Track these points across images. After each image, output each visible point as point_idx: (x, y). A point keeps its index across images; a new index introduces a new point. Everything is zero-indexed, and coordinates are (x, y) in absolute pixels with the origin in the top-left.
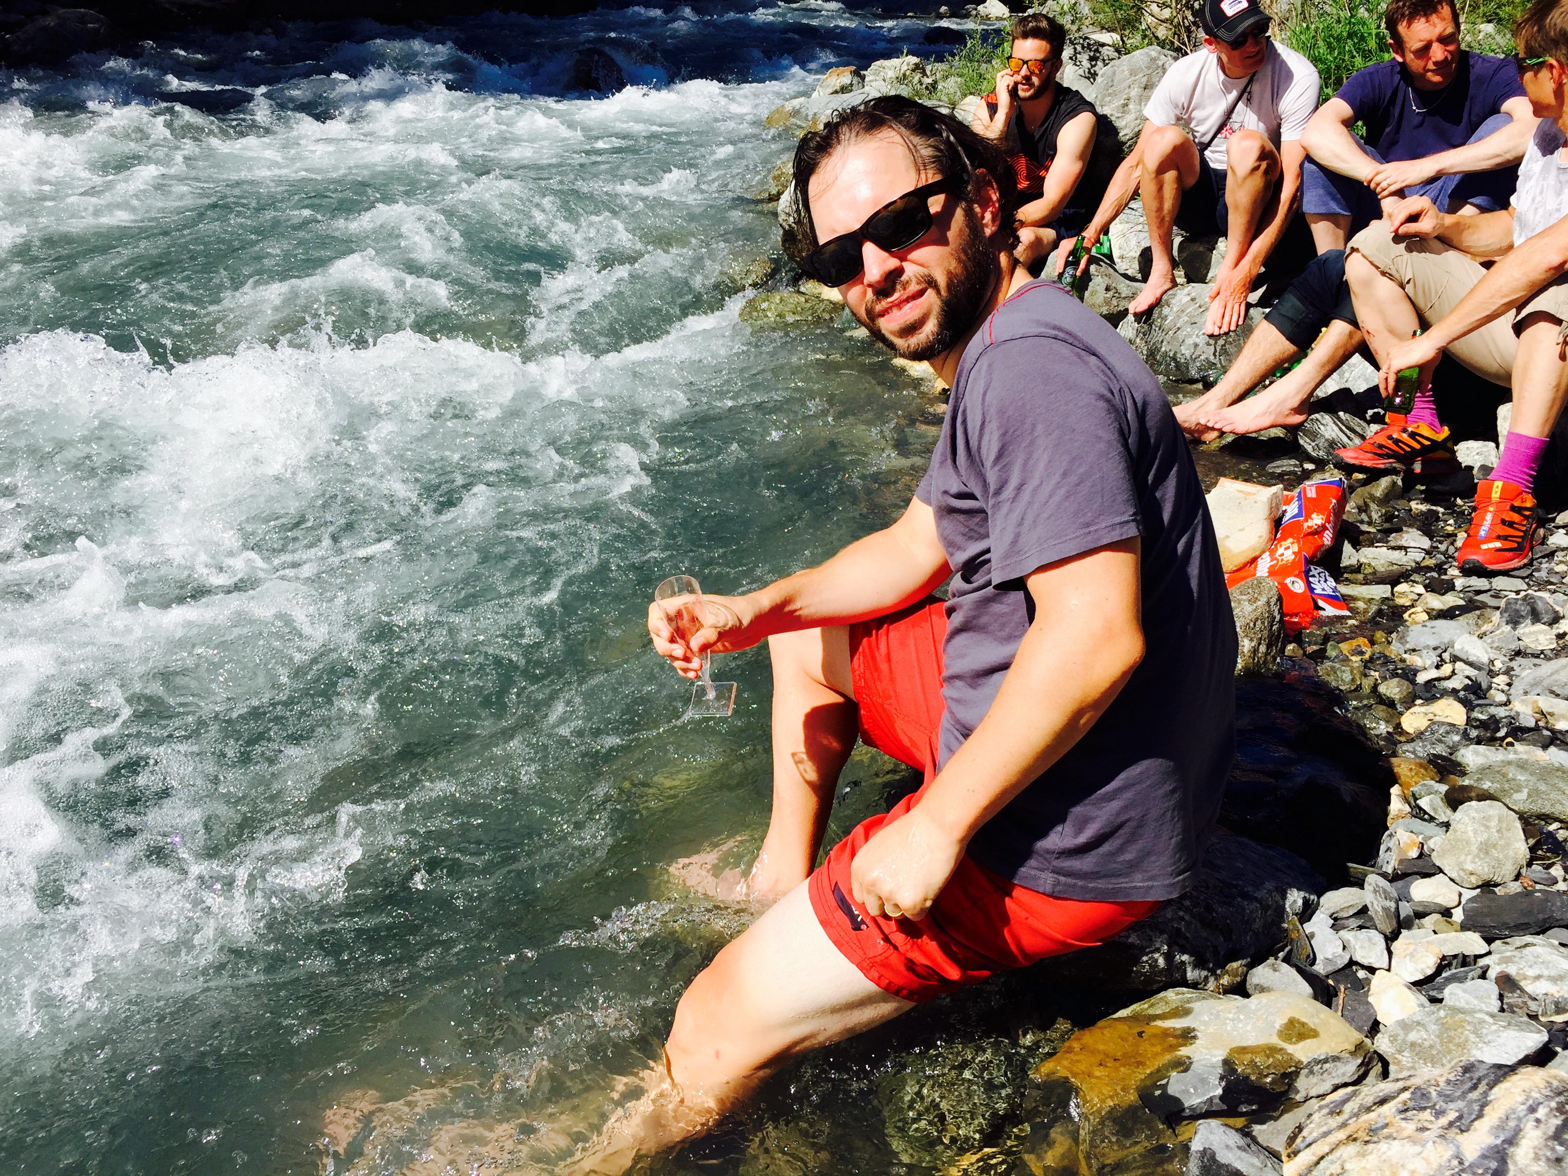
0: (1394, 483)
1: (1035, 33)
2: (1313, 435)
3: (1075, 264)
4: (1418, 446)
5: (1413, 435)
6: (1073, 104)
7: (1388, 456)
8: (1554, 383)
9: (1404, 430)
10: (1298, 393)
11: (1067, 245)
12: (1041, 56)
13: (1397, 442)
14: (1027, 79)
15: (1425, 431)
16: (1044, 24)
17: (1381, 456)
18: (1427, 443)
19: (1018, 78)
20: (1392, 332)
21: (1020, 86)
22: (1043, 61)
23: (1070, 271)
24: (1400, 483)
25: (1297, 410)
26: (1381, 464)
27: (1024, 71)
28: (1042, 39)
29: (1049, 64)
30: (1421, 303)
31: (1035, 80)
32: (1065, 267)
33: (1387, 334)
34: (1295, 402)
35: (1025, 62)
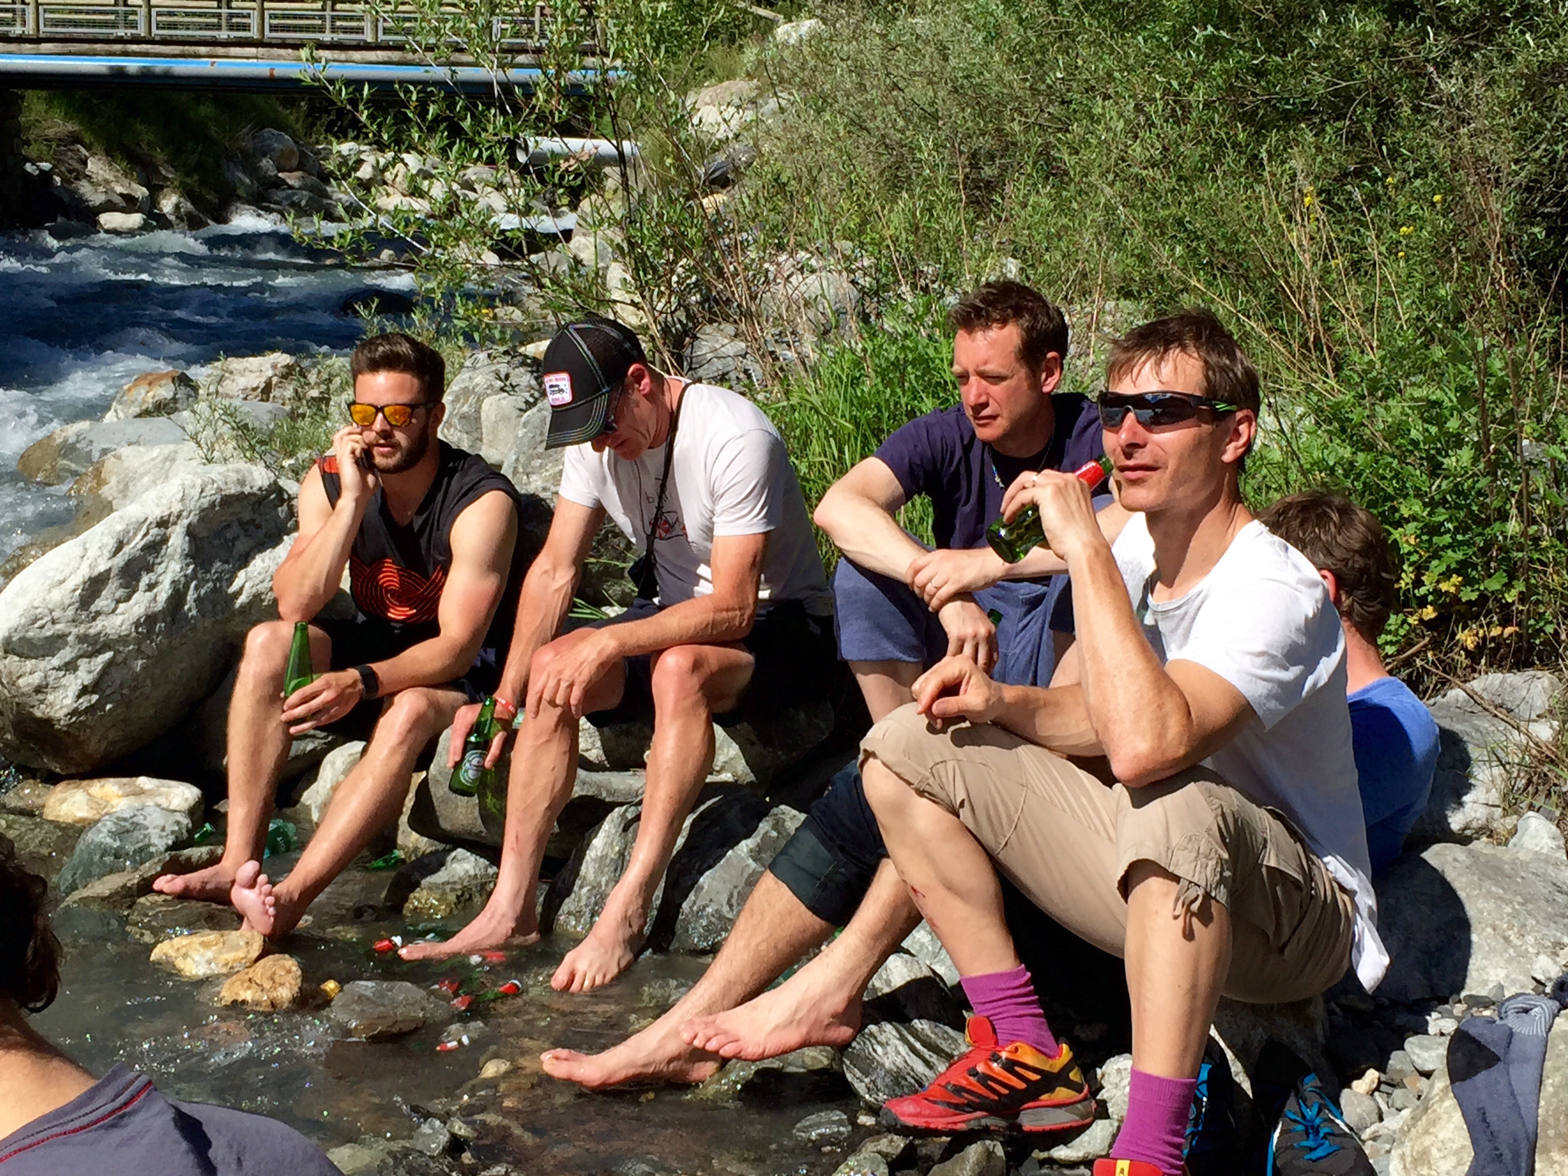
0: (989, 1154)
1: (390, 362)
2: (867, 1066)
3: (484, 746)
4: (1022, 1085)
5: (1010, 1066)
6: (472, 477)
7: (974, 1108)
8: (1186, 985)
9: (996, 1058)
10: (841, 985)
11: (466, 716)
12: (404, 398)
13: (984, 1079)
14: (386, 435)
15: (1028, 1057)
16: (404, 348)
17: (958, 1108)
18: (1035, 1077)
19: (370, 436)
20: (950, 887)
21: (376, 451)
22: (412, 406)
23: (473, 759)
24: (1000, 1151)
25: (840, 1018)
26: (963, 1122)
27: (379, 423)
28: (403, 371)
29: (421, 411)
30: (988, 838)
31: (400, 437)
32: (464, 752)
33: (942, 892)
34: (838, 1001)
35: (379, 409)
